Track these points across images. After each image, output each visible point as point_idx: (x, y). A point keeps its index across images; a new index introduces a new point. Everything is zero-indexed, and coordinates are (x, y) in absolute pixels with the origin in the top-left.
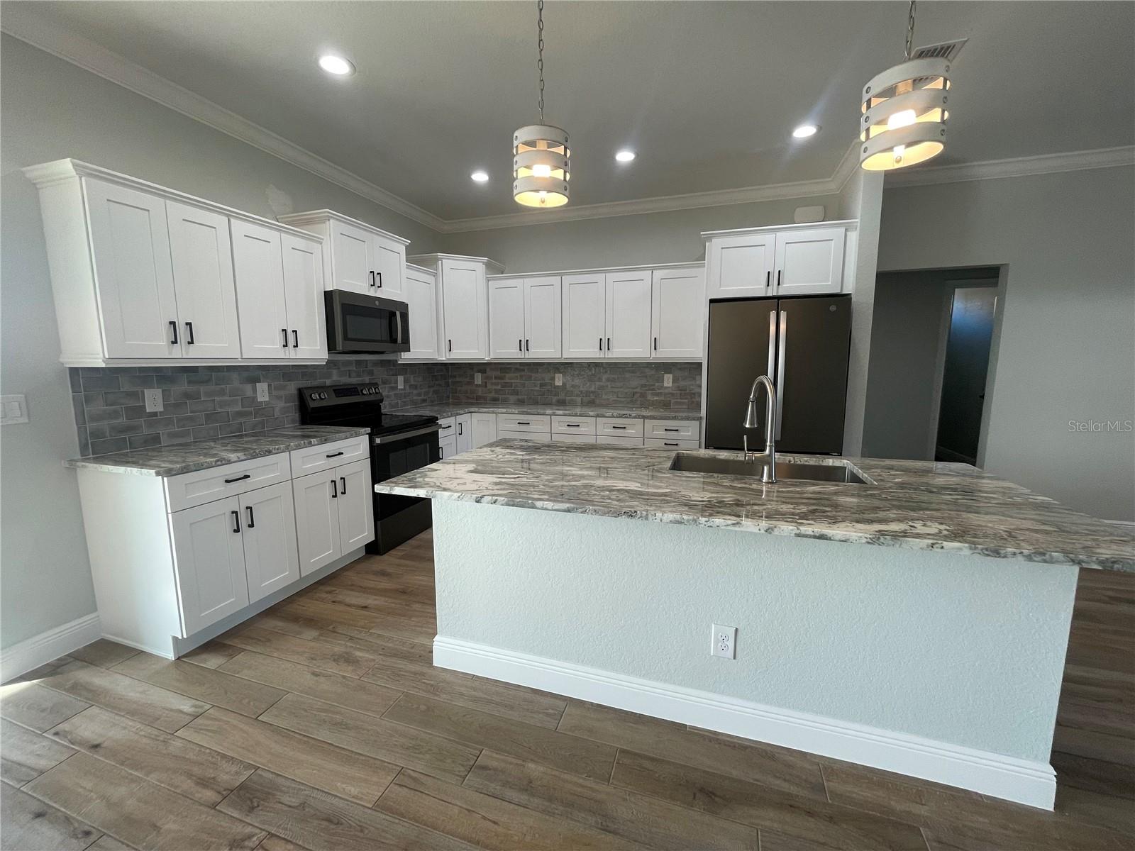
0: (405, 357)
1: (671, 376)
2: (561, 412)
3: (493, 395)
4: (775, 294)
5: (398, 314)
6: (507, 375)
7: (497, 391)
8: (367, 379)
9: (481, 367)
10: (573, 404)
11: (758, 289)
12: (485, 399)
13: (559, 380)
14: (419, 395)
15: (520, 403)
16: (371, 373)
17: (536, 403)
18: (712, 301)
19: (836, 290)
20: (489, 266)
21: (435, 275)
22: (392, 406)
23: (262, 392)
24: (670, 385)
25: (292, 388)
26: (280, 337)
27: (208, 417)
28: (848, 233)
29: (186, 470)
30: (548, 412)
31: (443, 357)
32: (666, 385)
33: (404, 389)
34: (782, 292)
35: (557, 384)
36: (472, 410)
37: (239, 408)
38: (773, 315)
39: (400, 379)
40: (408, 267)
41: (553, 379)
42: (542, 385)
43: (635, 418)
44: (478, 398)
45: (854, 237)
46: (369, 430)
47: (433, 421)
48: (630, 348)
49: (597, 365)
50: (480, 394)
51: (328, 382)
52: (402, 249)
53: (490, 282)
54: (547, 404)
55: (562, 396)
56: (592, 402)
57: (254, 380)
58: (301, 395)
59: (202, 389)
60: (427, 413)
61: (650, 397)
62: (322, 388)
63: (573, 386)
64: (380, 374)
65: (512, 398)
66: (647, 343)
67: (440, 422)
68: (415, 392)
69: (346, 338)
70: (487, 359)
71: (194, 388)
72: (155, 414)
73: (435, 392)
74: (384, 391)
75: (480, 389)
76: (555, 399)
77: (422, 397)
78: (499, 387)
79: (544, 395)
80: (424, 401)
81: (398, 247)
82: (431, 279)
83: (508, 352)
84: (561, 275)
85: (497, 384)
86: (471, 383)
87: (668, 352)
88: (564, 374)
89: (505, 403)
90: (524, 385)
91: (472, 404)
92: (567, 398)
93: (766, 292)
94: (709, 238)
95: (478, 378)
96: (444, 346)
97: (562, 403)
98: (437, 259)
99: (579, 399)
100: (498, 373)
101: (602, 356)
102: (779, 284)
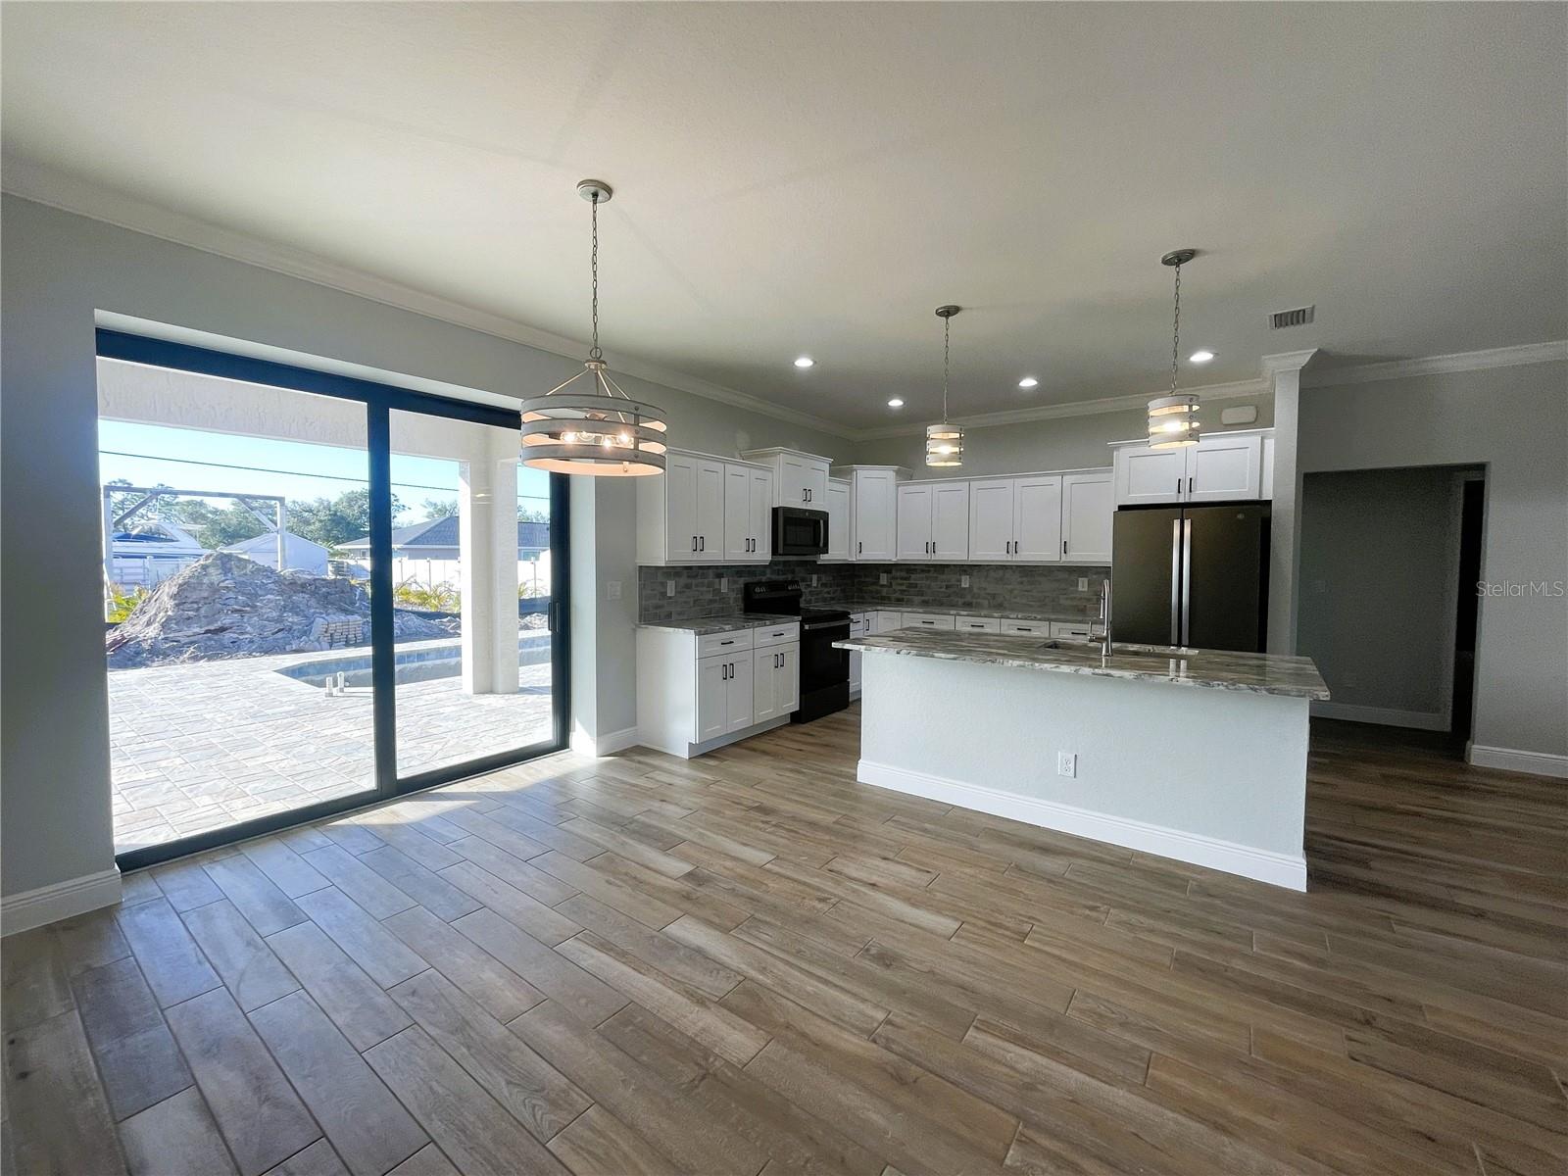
0: (824, 559)
1: (1086, 580)
2: (965, 613)
3: (897, 595)
4: (1187, 500)
5: (822, 522)
6: (913, 576)
7: (902, 591)
8: (790, 577)
9: (887, 568)
10: (979, 606)
11: (1169, 496)
12: (889, 599)
13: (965, 582)
14: (828, 593)
15: (925, 603)
16: (793, 572)
17: (941, 604)
18: (1122, 508)
19: (1256, 497)
20: (897, 472)
21: (850, 484)
22: (810, 602)
23: (724, 585)
24: (1086, 589)
25: (742, 581)
26: (744, 544)
27: (695, 601)
28: (1266, 441)
29: (706, 633)
30: (952, 612)
31: (853, 559)
32: (1080, 589)
33: (817, 587)
34: (1195, 498)
35: (963, 585)
36: (879, 608)
37: (710, 597)
38: (1177, 524)
39: (815, 577)
40: (830, 481)
41: (960, 581)
42: (947, 587)
43: (1040, 620)
44: (883, 598)
45: (1270, 444)
46: (800, 618)
47: (845, 615)
48: (1039, 551)
49: (1004, 567)
50: (884, 594)
51: (764, 579)
52: (826, 467)
53: (899, 488)
54: (953, 606)
55: (968, 598)
56: (999, 606)
57: (720, 576)
58: (748, 589)
59: (694, 582)
60: (839, 608)
61: (1062, 602)
62: (759, 584)
63: (979, 588)
64: (800, 573)
65: (917, 599)
66: (1057, 547)
67: (852, 616)
68: (826, 590)
69: (785, 545)
70: (894, 560)
71: (689, 581)
72: (670, 598)
73: (843, 591)
74: (802, 586)
75: (885, 590)
76: (961, 601)
77: (831, 595)
78: (904, 588)
79: (949, 596)
80: (833, 599)
81: (824, 465)
82: (846, 488)
83: (915, 554)
84: (969, 480)
85: (902, 585)
86: (876, 583)
87: (1078, 556)
88: (971, 575)
89: (909, 603)
90: (929, 587)
91: (878, 604)
92: (974, 601)
93: (1178, 497)
94: (1117, 448)
95: (884, 579)
96: (855, 548)
97: (968, 605)
98: (852, 471)
99: (986, 602)
100: (904, 574)
101: (1010, 559)
102: (1190, 491)
